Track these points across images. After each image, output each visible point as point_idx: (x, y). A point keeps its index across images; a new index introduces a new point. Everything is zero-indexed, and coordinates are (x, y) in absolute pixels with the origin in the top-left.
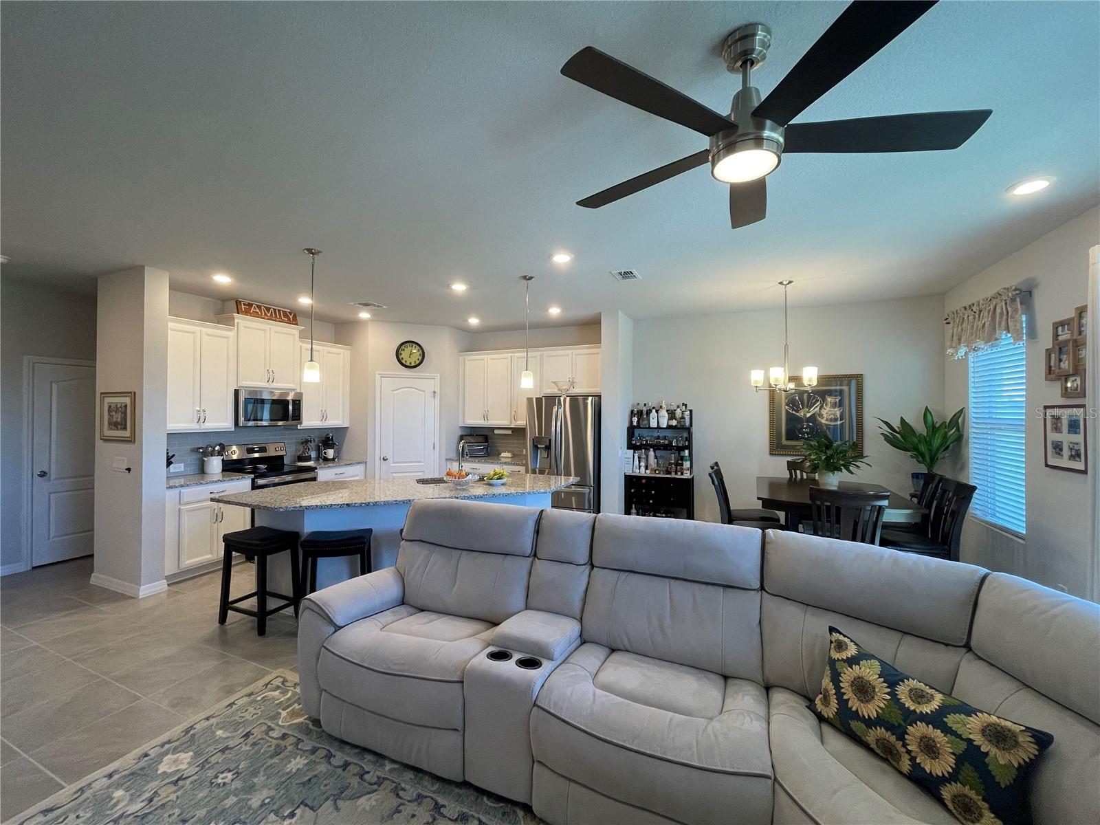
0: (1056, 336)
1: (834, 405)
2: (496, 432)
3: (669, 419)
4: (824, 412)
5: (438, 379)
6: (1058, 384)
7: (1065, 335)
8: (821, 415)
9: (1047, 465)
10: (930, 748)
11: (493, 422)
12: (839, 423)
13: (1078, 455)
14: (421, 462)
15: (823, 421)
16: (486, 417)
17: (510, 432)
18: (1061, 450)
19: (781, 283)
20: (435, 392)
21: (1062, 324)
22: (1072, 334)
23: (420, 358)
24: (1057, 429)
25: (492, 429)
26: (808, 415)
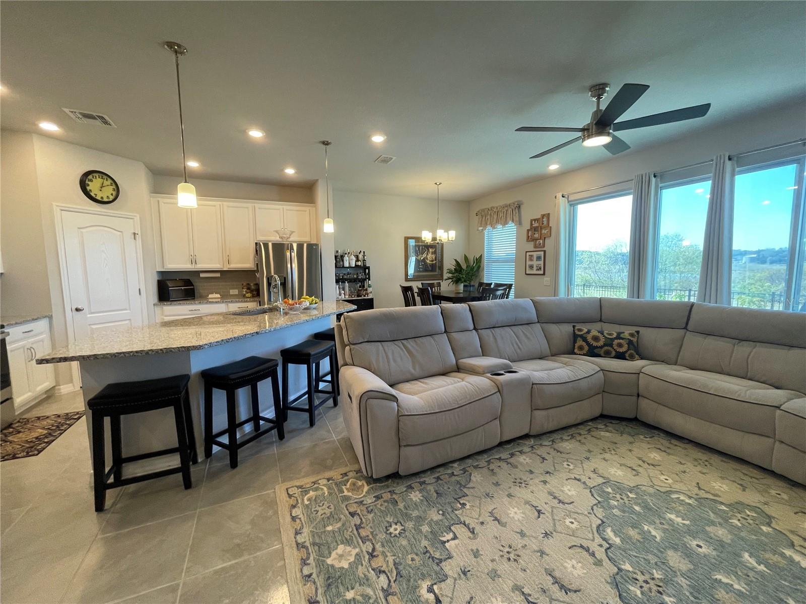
0: (532, 224)
1: (432, 253)
2: (202, 275)
3: (356, 261)
4: (428, 257)
5: (137, 219)
6: (533, 243)
7: (536, 225)
8: (427, 259)
9: (526, 274)
10: (620, 345)
11: (200, 266)
12: (434, 262)
13: (540, 269)
14: (125, 309)
15: (428, 261)
16: (193, 261)
17: (218, 275)
18: (533, 267)
19: (436, 184)
20: (134, 234)
21: (535, 220)
22: (539, 224)
23: (114, 193)
24: (531, 260)
25: (197, 273)
26: (422, 258)
